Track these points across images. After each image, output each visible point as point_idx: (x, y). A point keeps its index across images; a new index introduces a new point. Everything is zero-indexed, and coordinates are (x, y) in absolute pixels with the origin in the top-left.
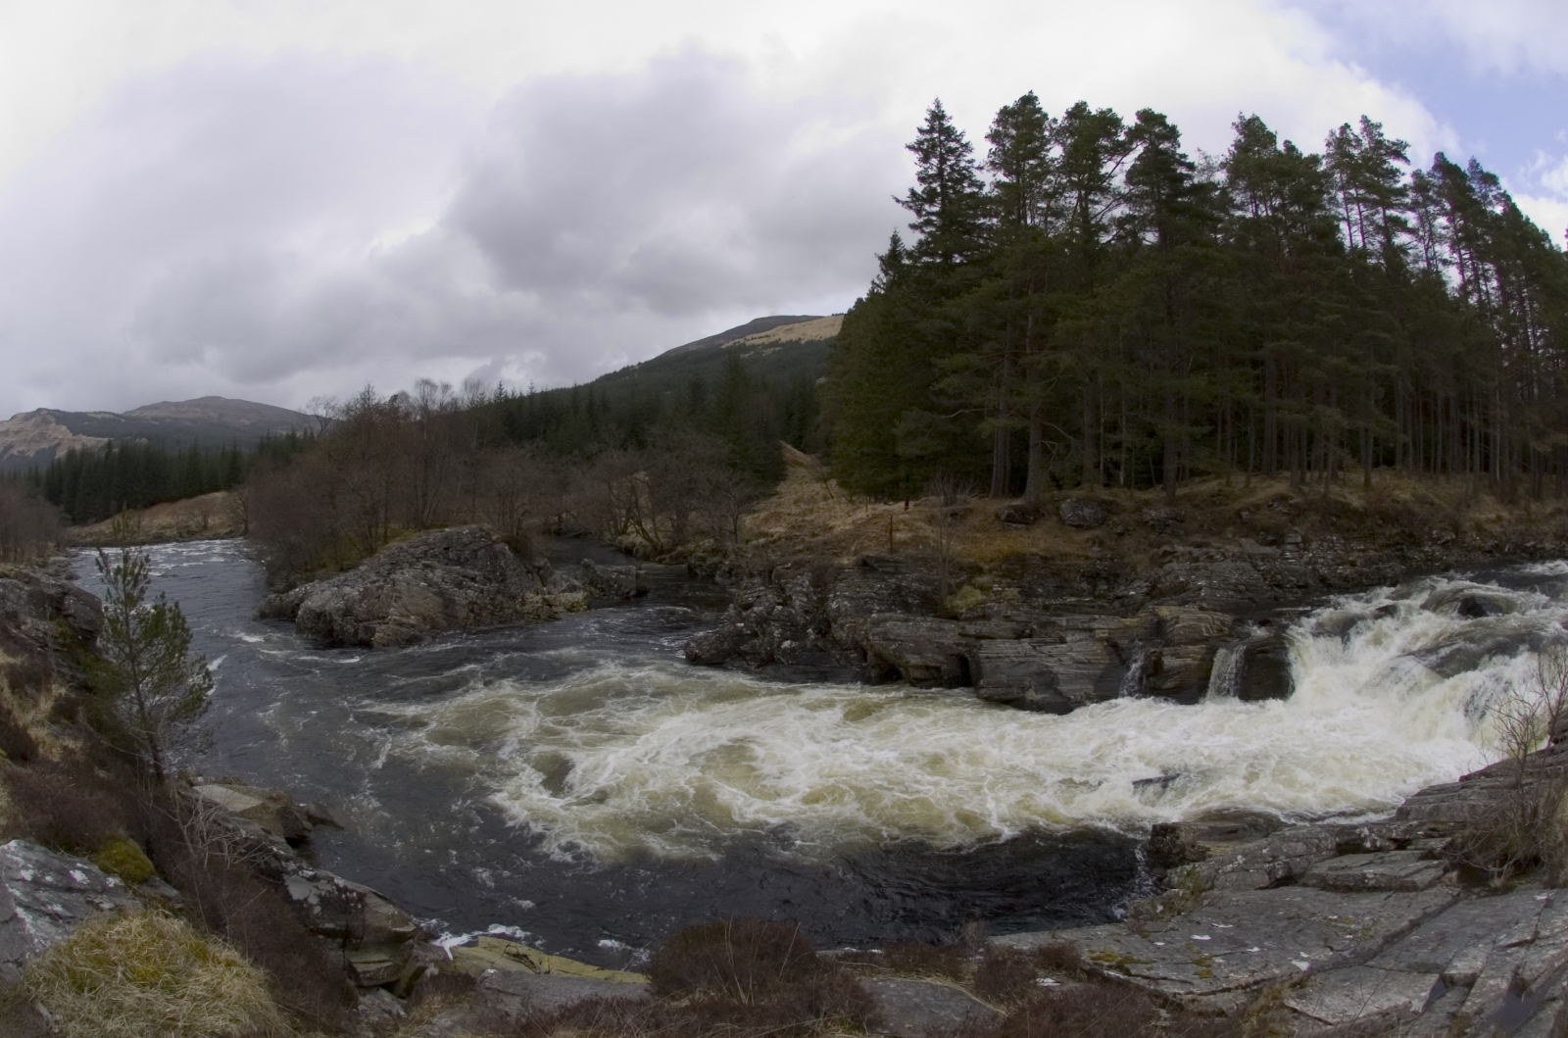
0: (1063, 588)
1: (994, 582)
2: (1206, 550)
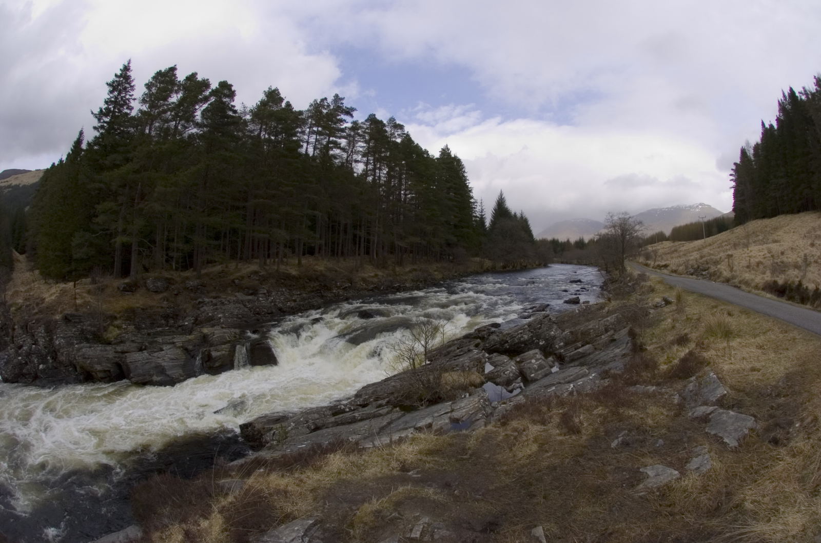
0: (153, 324)
1: (123, 324)
2: (220, 300)
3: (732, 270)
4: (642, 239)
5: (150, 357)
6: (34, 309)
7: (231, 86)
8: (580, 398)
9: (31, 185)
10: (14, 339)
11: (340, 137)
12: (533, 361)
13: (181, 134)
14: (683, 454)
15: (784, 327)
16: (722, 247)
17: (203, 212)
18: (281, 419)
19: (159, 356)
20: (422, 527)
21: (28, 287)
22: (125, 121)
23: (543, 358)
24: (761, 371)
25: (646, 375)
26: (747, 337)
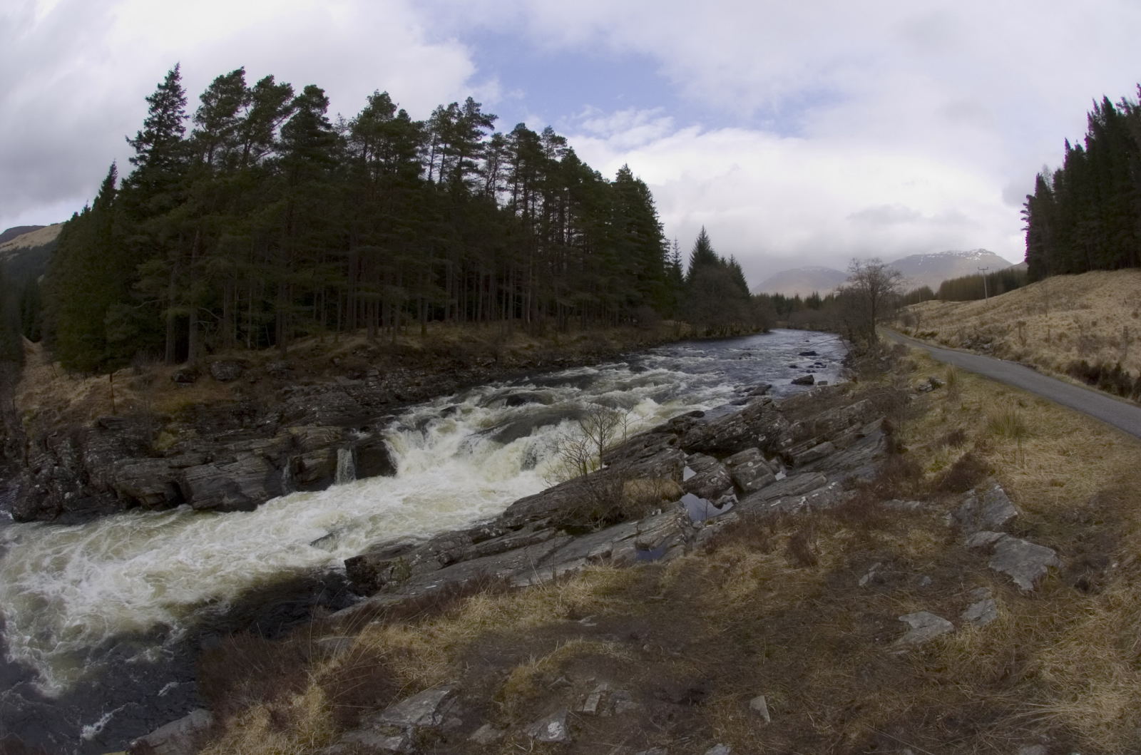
0: (222, 424)
1: (180, 427)
2: (314, 387)
3: (1024, 343)
4: (899, 296)
5: (219, 472)
6: (55, 416)
7: (322, 91)
8: (816, 516)
9: (45, 245)
10: (30, 460)
11: (477, 157)
12: (750, 464)
13: (253, 161)
14: (957, 598)
15: (1097, 426)
16: (1011, 310)
17: (288, 265)
18: (400, 550)
19: (231, 469)
20: (598, 697)
21: (46, 386)
22: (173, 148)
23: (763, 459)
24: (1065, 486)
25: (906, 485)
26: (1046, 437)
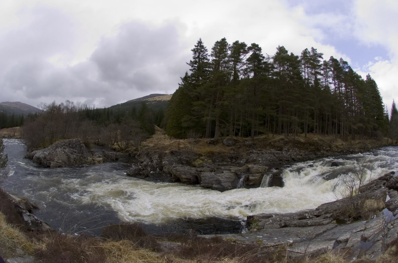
0: (223, 160)
1: (205, 158)
2: (261, 151)
